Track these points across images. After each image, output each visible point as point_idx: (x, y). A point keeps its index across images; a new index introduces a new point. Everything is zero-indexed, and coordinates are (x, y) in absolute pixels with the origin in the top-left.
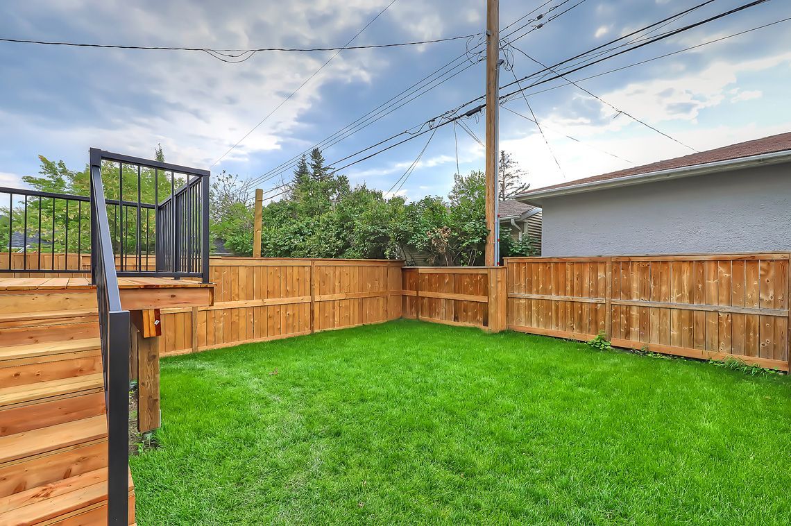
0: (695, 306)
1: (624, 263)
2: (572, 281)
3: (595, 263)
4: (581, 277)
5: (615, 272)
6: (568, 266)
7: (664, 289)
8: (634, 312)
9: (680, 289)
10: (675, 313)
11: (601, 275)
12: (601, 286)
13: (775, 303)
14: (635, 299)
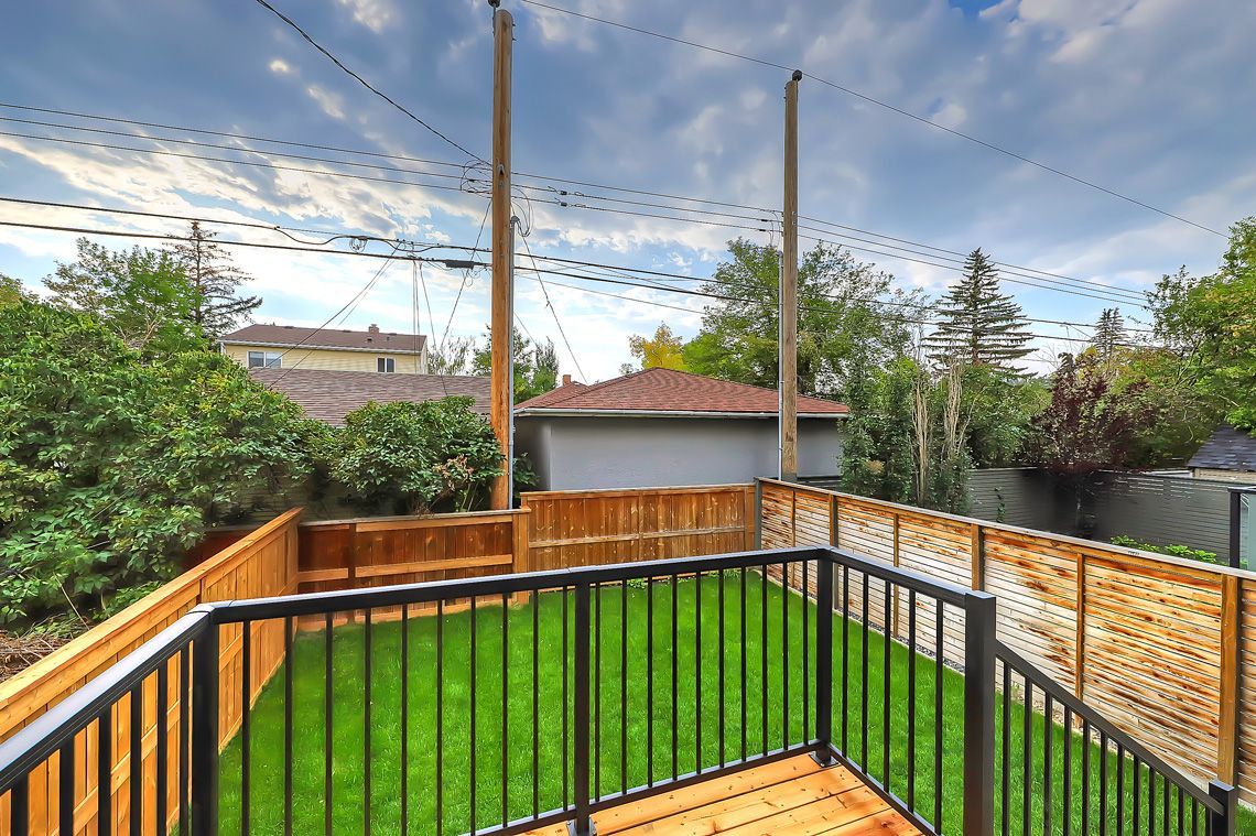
0: (701, 531)
1: (651, 498)
2: (607, 519)
3: (629, 497)
4: (615, 514)
5: (646, 505)
6: (603, 502)
7: (680, 518)
8: (660, 544)
9: (691, 520)
10: (688, 538)
11: (634, 510)
12: (634, 521)
13: (738, 522)
14: (661, 531)
